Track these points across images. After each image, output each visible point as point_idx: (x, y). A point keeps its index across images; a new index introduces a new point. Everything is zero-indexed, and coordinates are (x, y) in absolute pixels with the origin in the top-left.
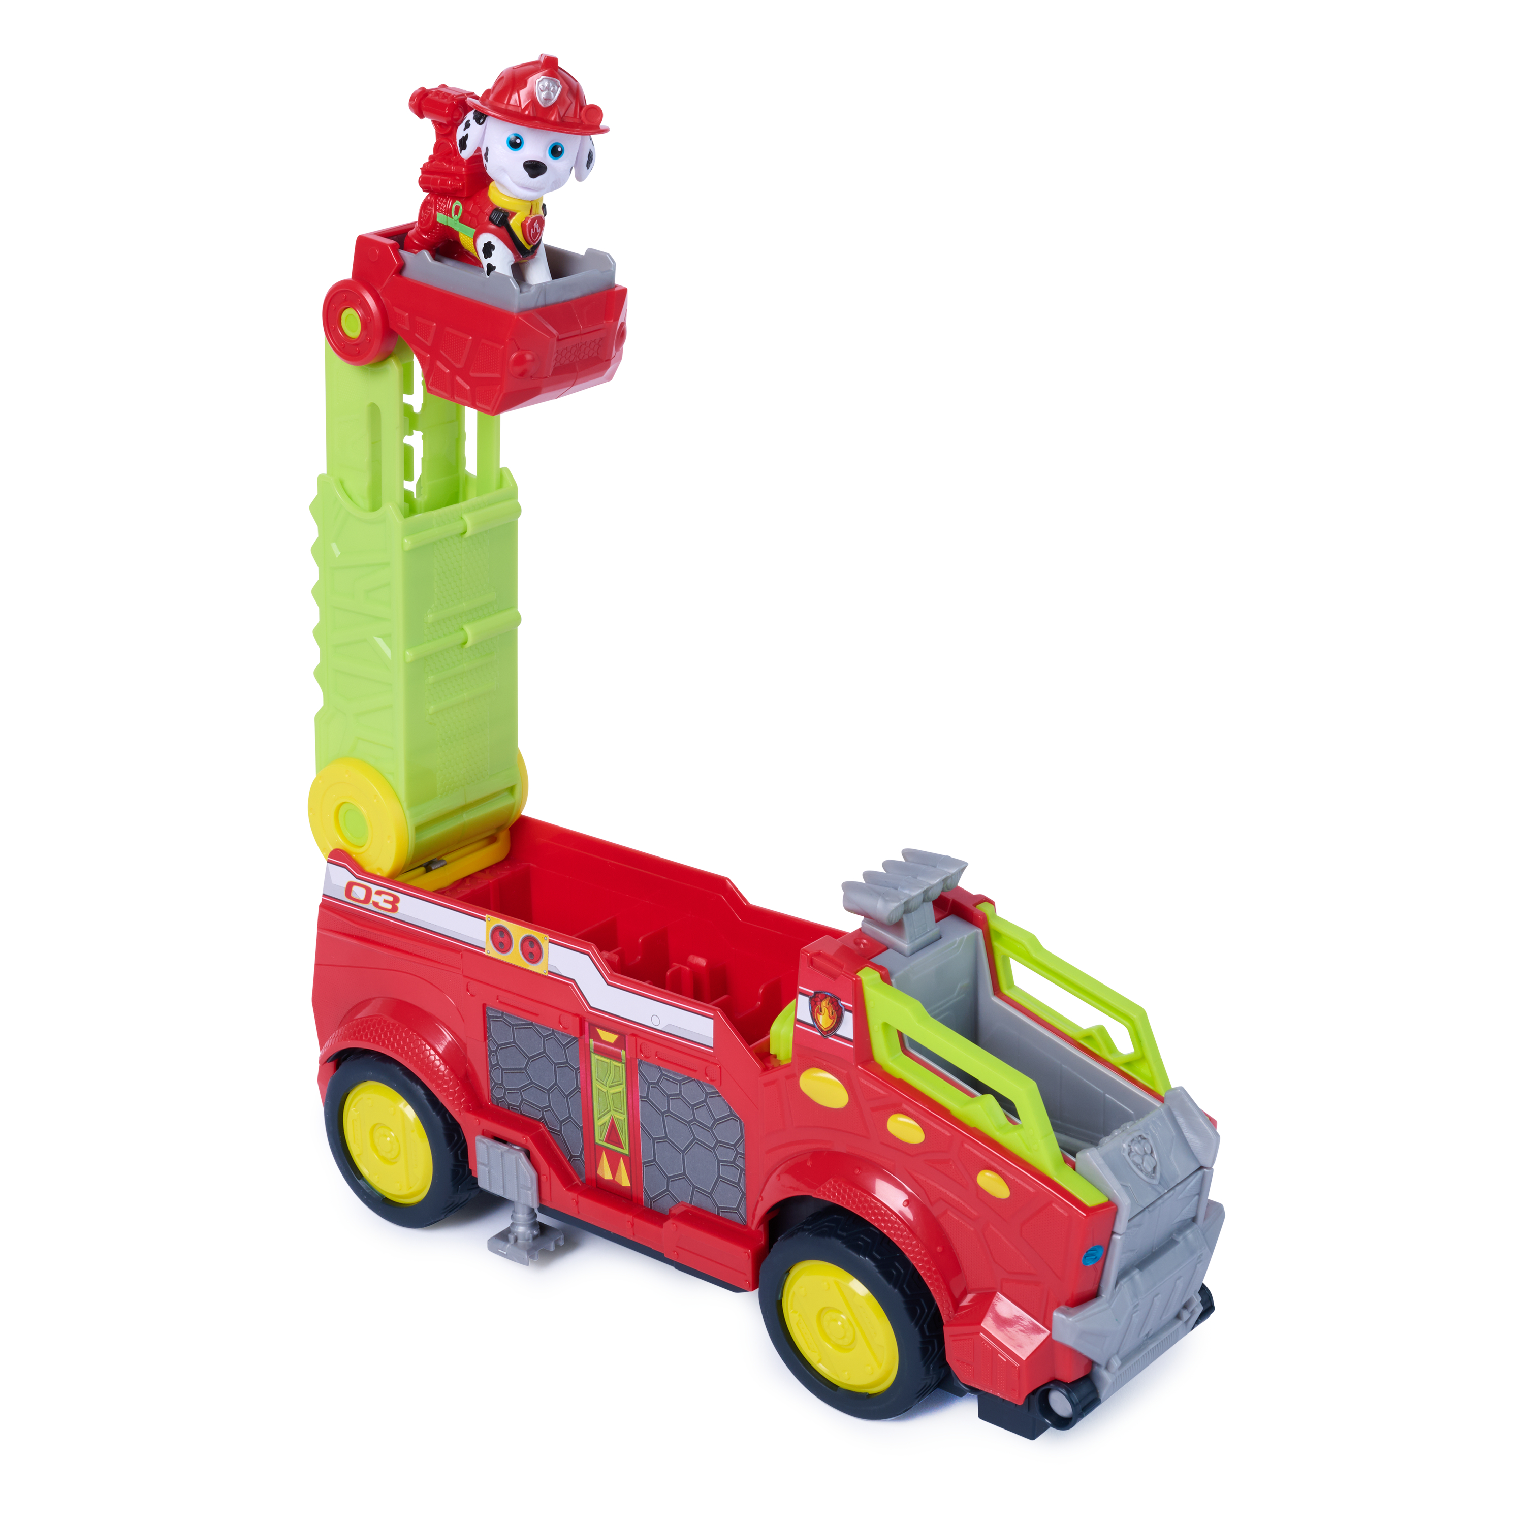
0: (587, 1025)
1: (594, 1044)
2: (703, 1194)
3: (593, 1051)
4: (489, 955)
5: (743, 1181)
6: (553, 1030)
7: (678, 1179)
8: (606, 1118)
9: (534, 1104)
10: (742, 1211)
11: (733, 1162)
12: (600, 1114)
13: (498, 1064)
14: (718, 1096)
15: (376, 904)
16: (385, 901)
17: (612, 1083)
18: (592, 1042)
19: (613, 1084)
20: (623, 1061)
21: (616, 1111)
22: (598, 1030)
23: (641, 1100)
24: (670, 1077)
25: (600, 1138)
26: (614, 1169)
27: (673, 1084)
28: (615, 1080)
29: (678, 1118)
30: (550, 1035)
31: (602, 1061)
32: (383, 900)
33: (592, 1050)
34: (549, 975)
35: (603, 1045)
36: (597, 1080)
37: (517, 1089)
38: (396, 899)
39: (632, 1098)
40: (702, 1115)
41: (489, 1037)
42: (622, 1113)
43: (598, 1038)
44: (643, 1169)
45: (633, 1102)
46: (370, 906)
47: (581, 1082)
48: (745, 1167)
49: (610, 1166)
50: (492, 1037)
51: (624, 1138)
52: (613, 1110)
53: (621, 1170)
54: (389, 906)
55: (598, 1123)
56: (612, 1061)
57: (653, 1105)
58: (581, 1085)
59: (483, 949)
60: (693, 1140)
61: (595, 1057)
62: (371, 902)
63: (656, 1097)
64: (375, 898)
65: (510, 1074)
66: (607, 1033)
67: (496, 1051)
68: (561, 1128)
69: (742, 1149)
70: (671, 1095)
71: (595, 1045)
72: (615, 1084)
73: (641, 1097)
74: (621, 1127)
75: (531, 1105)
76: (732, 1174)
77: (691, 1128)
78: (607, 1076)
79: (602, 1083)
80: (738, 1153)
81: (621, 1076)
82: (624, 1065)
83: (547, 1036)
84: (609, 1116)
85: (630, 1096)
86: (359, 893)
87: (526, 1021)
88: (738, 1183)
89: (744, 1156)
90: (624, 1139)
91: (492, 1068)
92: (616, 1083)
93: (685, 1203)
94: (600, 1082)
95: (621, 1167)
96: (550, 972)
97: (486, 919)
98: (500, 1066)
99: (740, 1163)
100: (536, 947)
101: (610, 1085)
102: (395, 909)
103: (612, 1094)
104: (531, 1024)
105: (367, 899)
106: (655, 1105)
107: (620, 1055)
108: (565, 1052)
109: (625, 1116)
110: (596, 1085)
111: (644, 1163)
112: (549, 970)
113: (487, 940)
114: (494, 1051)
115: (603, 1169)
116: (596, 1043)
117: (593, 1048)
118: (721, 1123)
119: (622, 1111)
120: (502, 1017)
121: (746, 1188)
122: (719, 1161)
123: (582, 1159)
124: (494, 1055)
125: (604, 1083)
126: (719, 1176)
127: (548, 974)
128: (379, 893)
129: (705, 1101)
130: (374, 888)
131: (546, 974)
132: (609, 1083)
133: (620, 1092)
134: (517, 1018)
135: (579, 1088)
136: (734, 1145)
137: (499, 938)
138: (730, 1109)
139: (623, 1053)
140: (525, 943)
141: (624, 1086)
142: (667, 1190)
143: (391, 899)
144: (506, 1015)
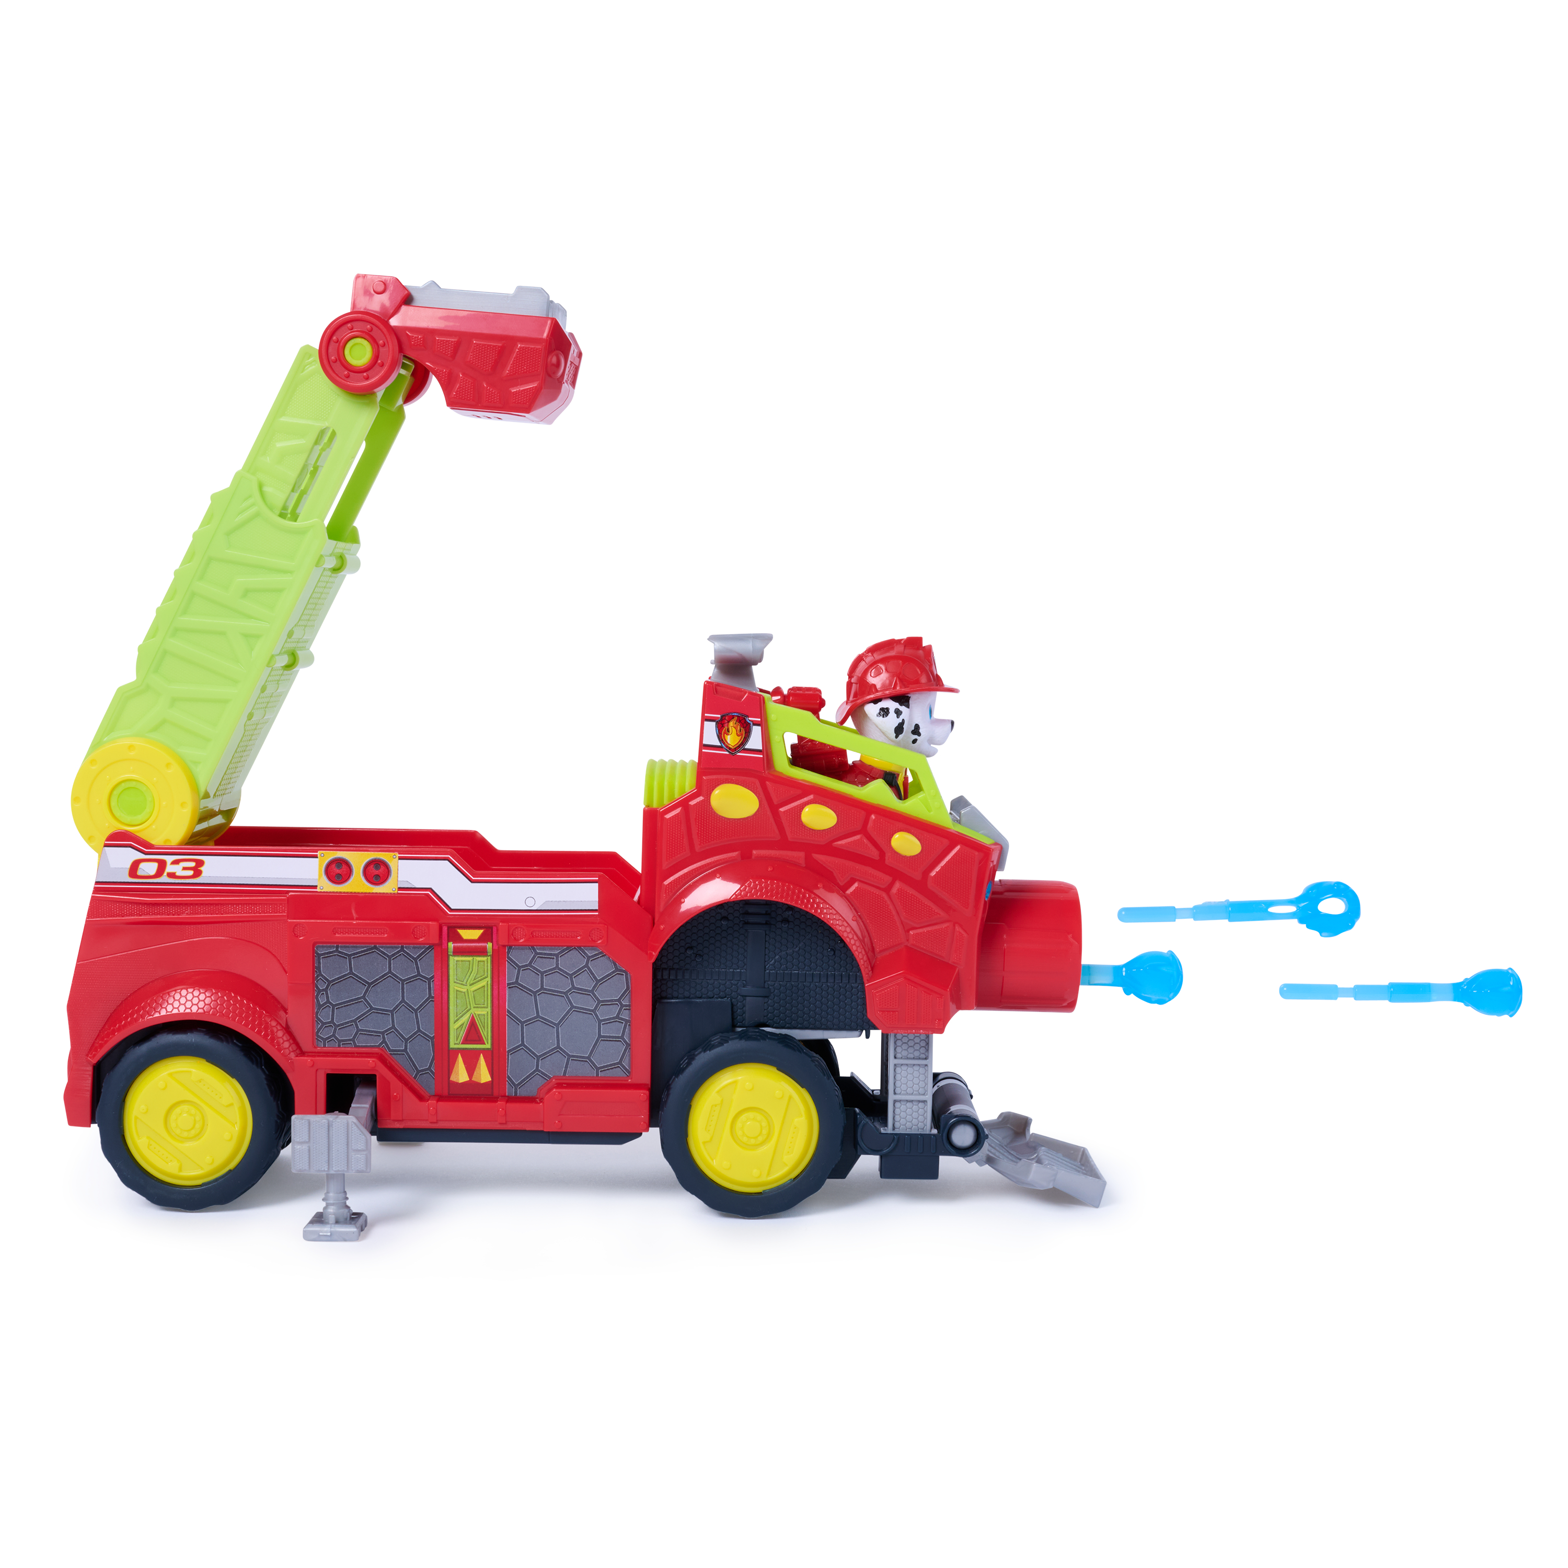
0: (445, 929)
1: (454, 946)
2: (580, 1060)
3: (452, 954)
4: (322, 891)
5: (628, 1032)
6: (402, 947)
7: (550, 1055)
8: (465, 1019)
9: (372, 1032)
10: (626, 1063)
11: (617, 1017)
12: (457, 1016)
13: (328, 1001)
14: (602, 956)
15: (171, 875)
16: (185, 869)
17: (475, 979)
18: (451, 945)
19: (475, 981)
20: (489, 954)
21: (477, 1007)
22: (458, 930)
23: (509, 988)
24: (545, 954)
25: (455, 1042)
26: (471, 1069)
27: (548, 959)
28: (479, 976)
29: (553, 993)
30: (398, 952)
31: (462, 961)
32: (182, 868)
33: (450, 953)
34: (399, 892)
35: (465, 945)
36: (455, 982)
37: (351, 1021)
38: (200, 863)
39: (499, 988)
40: (584, 982)
41: (318, 976)
42: (484, 1007)
43: (459, 939)
44: (508, 1057)
45: (499, 992)
46: (164, 879)
47: (435, 990)
48: (631, 1017)
49: (466, 1068)
50: (322, 975)
51: (486, 1032)
52: (474, 1007)
53: (480, 1068)
54: (191, 873)
55: (453, 1027)
56: (475, 958)
57: (523, 988)
58: (434, 994)
59: (315, 887)
60: (570, 1009)
61: (453, 960)
62: (165, 874)
63: (530, 980)
64: (170, 868)
65: (344, 1008)
66: (471, 930)
67: (326, 990)
68: (406, 1046)
69: (628, 1001)
70: (545, 972)
71: (454, 948)
72: (477, 980)
73: (509, 984)
74: (483, 1022)
75: (369, 1033)
76: (615, 1030)
77: (568, 998)
78: (469, 974)
79: (462, 984)
80: (622, 1006)
81: (486, 970)
82: (489, 958)
83: (393, 955)
84: (469, 1015)
85: (496, 987)
86: (149, 868)
87: (368, 947)
88: (622, 1037)
89: (630, 1008)
90: (485, 1034)
91: (319, 1009)
92: (480, 978)
93: (558, 1076)
94: (459, 984)
95: (480, 1064)
96: (400, 889)
97: (318, 856)
98: (330, 1003)
99: (625, 1015)
100: (382, 868)
101: (472, 982)
102: (197, 873)
103: (473, 992)
104: (375, 947)
105: (160, 873)
106: (525, 987)
107: (485, 948)
108: (417, 964)
109: (489, 1010)
110: (453, 987)
111: (509, 1051)
112: (399, 886)
113: (320, 876)
114: (323, 990)
115: (458, 1073)
116: (456, 945)
117: (452, 951)
118: (604, 982)
119: (485, 1006)
120: (337, 950)
121: (631, 1038)
122: (600, 1021)
123: (432, 1071)
124: (323, 994)
125: (464, 983)
126: (600, 1036)
127: (398, 890)
128: (176, 862)
129: (587, 966)
130: (169, 859)
131: (396, 892)
132: (471, 981)
133: (484, 986)
134: (356, 947)
135: (433, 997)
136: (619, 1000)
137: (336, 870)
138: (615, 965)
139: (489, 945)
140: (369, 868)
141: (489, 979)
142: (537, 1070)
143: (193, 864)
144: (341, 947)
